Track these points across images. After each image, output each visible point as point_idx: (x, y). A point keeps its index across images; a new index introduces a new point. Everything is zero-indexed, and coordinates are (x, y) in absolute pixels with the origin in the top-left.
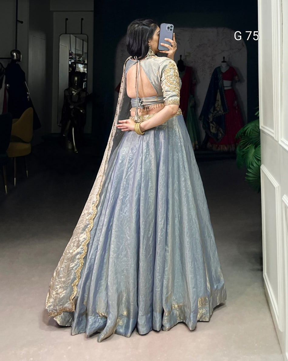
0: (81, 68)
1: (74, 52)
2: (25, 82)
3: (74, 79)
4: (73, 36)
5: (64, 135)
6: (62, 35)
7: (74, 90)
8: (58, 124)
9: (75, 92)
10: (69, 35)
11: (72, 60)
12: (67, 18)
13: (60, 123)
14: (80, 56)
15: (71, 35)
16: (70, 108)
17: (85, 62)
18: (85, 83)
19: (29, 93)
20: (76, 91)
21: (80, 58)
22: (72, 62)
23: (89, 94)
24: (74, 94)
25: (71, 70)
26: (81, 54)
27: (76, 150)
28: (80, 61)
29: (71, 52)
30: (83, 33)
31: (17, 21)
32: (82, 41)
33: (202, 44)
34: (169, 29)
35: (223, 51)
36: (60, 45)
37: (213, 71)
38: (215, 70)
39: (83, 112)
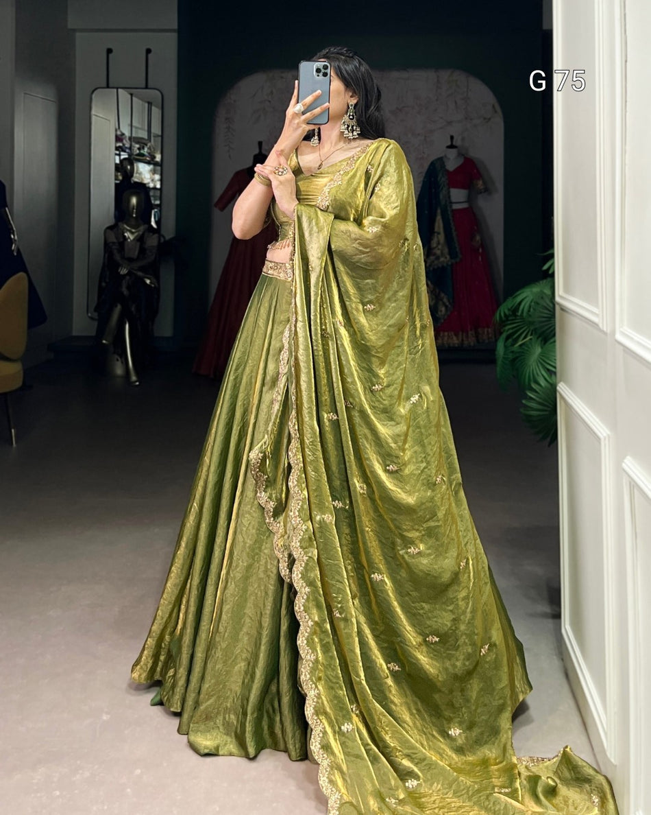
0: (145, 173)
1: (127, 134)
2: (7, 209)
3: (129, 201)
4: (126, 93)
5: (104, 342)
6: (98, 90)
7: (128, 228)
8: (89, 315)
9: (132, 233)
10: (115, 90)
11: (122, 153)
12: (110, 47)
13: (95, 310)
14: (142, 142)
15: (120, 90)
16: (119, 273)
17: (155, 157)
18: (156, 210)
19: (16, 237)
20: (133, 230)
21: (143, 148)
22: (122, 157)
23: (168, 238)
24: (129, 238)
25: (120, 178)
26: (146, 137)
27: (134, 378)
28: (143, 155)
29: (119, 133)
30: (150, 85)
32: (146, 105)
33: (404, 107)
34: (321, 74)
35: (450, 123)
36: (93, 117)
37: (426, 166)
38: (432, 164)
39: (151, 283)
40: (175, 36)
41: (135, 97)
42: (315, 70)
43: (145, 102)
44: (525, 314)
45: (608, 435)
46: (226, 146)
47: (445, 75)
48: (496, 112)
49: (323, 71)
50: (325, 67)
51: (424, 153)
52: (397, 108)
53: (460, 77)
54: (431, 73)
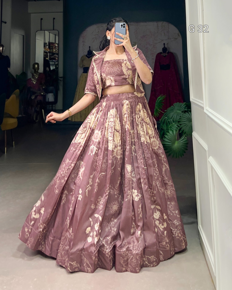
4: (47, 32)
6: (38, 31)
10: (44, 31)
12: (42, 18)
30: (55, 29)
31: (2, 21)
33: (145, 35)
34: (123, 27)
35: (162, 41)
36: (37, 40)
40: (62, 14)
42: (120, 25)
43: (54, 34)
46: (83, 51)
47: (160, 23)
48: (179, 36)
49: (123, 26)
50: (124, 24)
51: (153, 51)
52: (143, 36)
53: (165, 24)
54: (155, 23)
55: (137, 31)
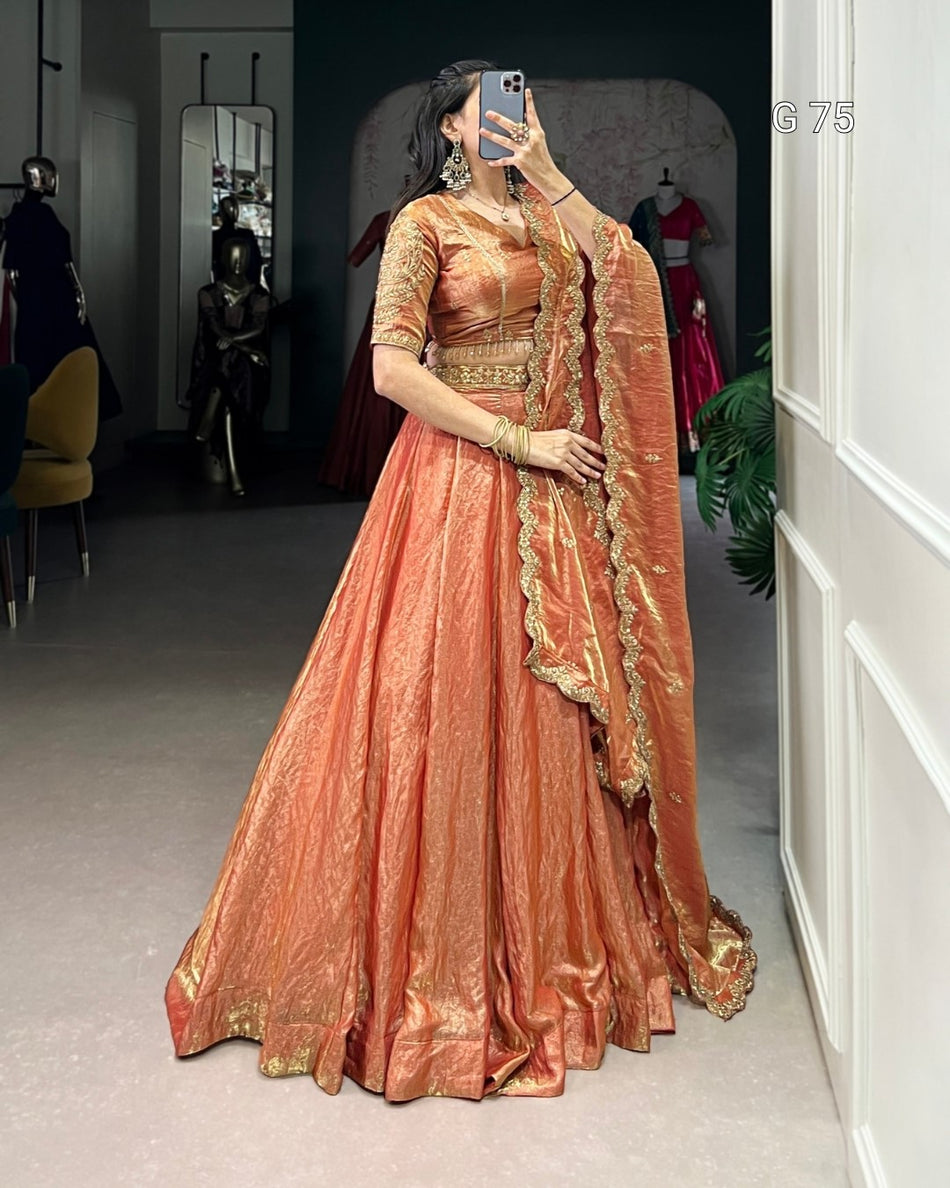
0: (251, 217)
1: (229, 166)
2: (72, 264)
3: (230, 253)
4: (225, 111)
5: (198, 438)
6: (190, 107)
7: (230, 289)
8: (180, 402)
9: (234, 295)
10: (213, 108)
12: (204, 51)
13: (188, 397)
14: (249, 177)
15: (219, 108)
16: (218, 348)
17: (265, 196)
18: (266, 265)
19: (84, 301)
20: (236, 291)
21: (250, 184)
23: (281, 301)
24: (230, 301)
25: (220, 223)
26: (253, 169)
27: (237, 486)
28: (249, 193)
29: (217, 164)
30: (258, 100)
31: (41, 61)
32: (254, 127)
33: (601, 130)
34: (511, 88)
35: (664, 151)
36: (184, 143)
37: (632, 208)
38: (640, 206)
39: (259, 360)
40: (291, 35)
41: (240, 117)
42: (502, 83)
43: (252, 123)
44: (734, 418)
45: (832, 589)
46: (367, 182)
47: (658, 87)
48: (726, 136)
49: (514, 83)
50: (517, 78)
51: (629, 191)
52: (593, 131)
53: (676, 88)
54: (638, 85)
55: (569, 112)
